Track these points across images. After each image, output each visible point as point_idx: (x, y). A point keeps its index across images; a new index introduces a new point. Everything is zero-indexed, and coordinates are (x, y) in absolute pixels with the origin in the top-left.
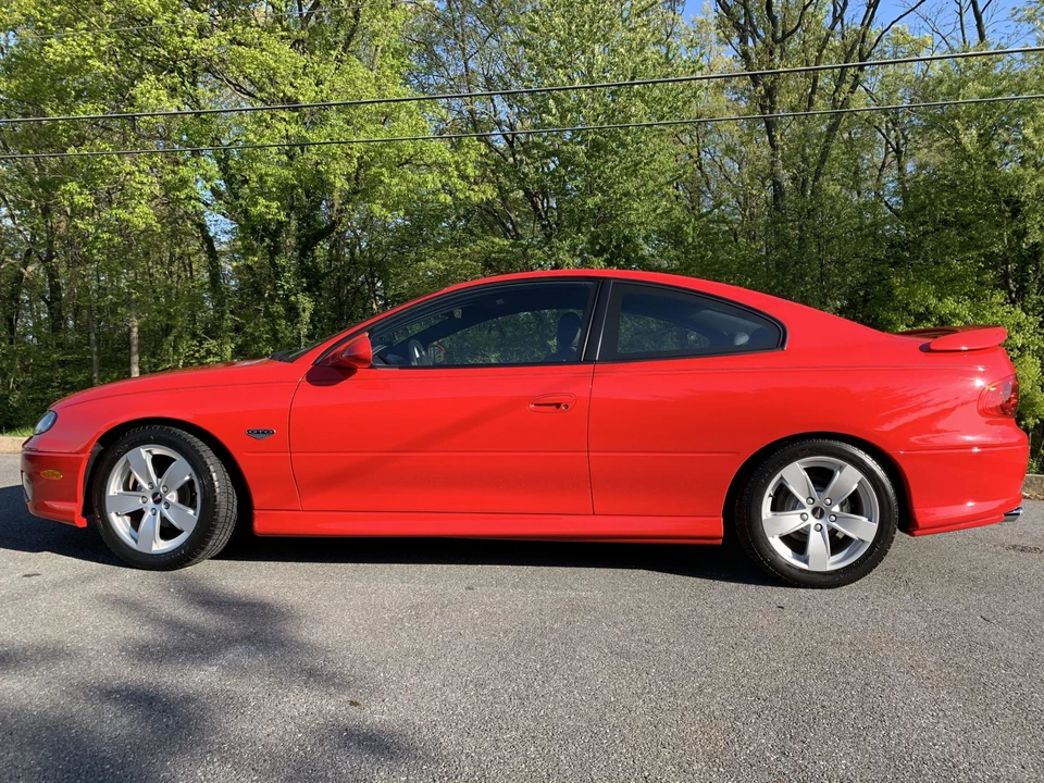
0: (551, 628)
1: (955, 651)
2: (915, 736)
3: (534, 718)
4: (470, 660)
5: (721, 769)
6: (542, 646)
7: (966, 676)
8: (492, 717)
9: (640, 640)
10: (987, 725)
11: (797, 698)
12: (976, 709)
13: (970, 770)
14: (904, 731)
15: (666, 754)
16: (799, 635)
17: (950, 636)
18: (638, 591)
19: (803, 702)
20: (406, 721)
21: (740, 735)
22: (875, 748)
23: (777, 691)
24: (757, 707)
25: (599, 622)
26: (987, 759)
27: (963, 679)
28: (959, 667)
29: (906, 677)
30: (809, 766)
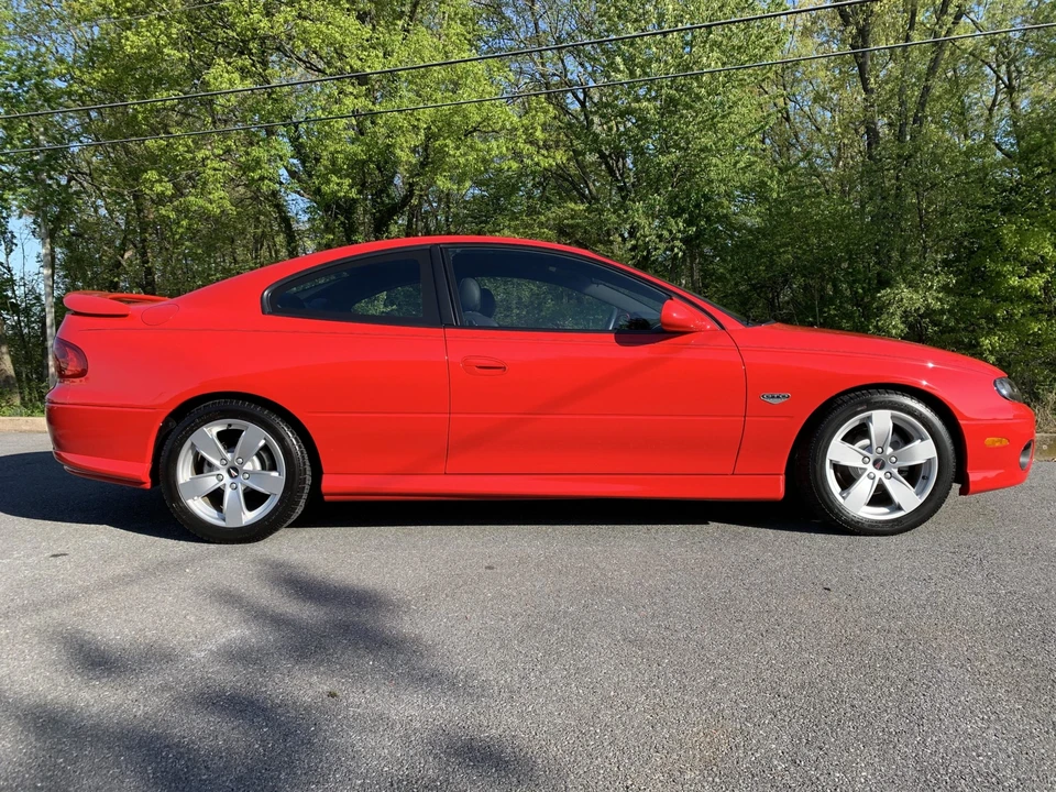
0: (565, 612)
1: (1024, 641)
2: (956, 744)
3: (521, 716)
4: (469, 646)
5: (717, 780)
6: (550, 632)
7: (1032, 672)
8: (475, 712)
9: (659, 626)
10: (1047, 732)
11: (824, 695)
12: (1037, 711)
13: (1017, 787)
14: (943, 738)
15: (657, 759)
16: (842, 621)
17: (1021, 623)
18: (670, 571)
19: (830, 701)
20: (380, 716)
21: (747, 739)
22: (905, 758)
23: (803, 688)
24: (774, 706)
25: (620, 605)
26: (1041, 774)
27: (1029, 675)
28: (1026, 660)
29: (959, 671)
30: (822, 778)
